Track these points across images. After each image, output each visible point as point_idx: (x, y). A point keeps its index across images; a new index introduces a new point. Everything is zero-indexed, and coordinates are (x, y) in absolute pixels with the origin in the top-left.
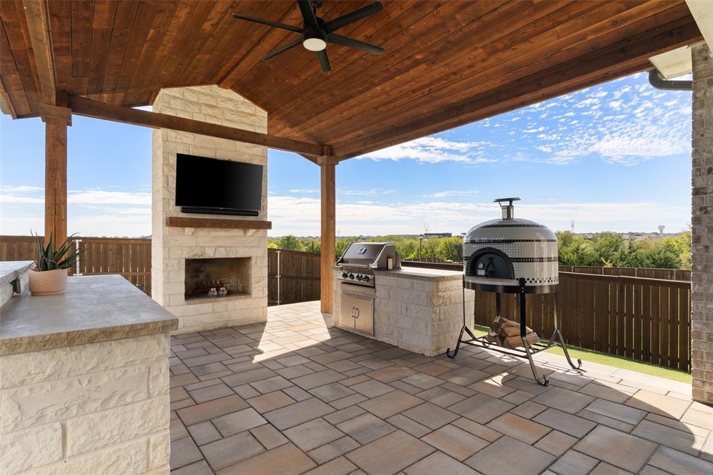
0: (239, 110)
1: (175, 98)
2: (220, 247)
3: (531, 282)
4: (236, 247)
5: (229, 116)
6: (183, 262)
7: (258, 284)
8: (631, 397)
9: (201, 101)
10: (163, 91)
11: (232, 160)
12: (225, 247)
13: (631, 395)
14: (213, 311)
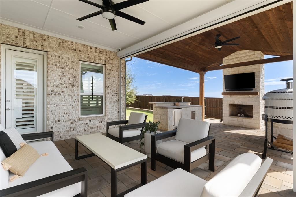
0: (247, 55)
1: (226, 60)
2: (240, 101)
3: (275, 117)
4: (246, 101)
5: (244, 58)
6: (228, 105)
7: (256, 115)
8: (286, 171)
9: (234, 58)
10: (223, 59)
11: (245, 73)
12: (242, 101)
13: (287, 172)
14: (238, 121)
